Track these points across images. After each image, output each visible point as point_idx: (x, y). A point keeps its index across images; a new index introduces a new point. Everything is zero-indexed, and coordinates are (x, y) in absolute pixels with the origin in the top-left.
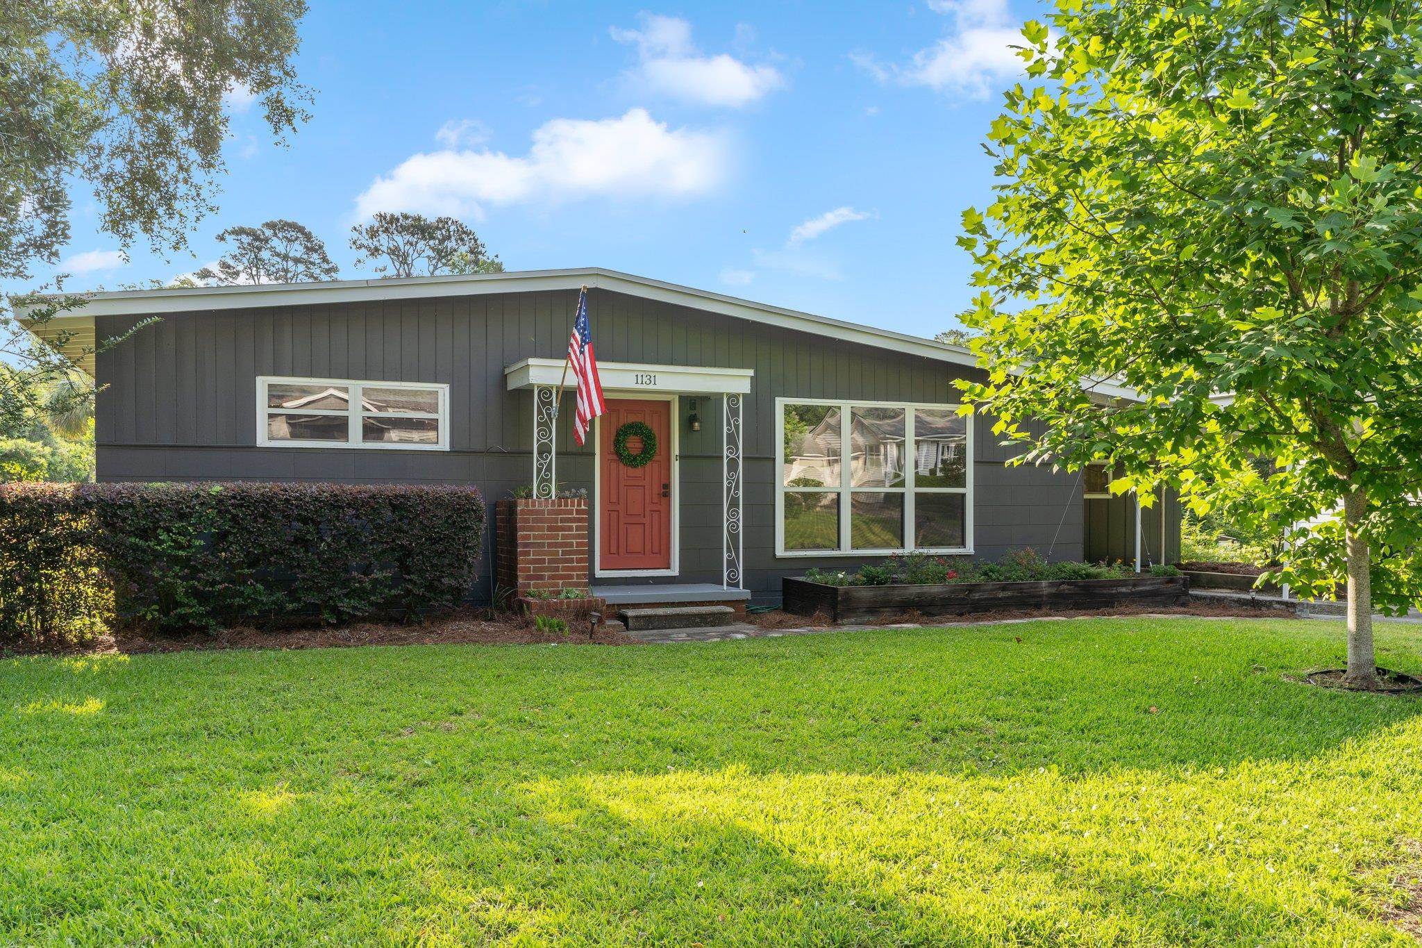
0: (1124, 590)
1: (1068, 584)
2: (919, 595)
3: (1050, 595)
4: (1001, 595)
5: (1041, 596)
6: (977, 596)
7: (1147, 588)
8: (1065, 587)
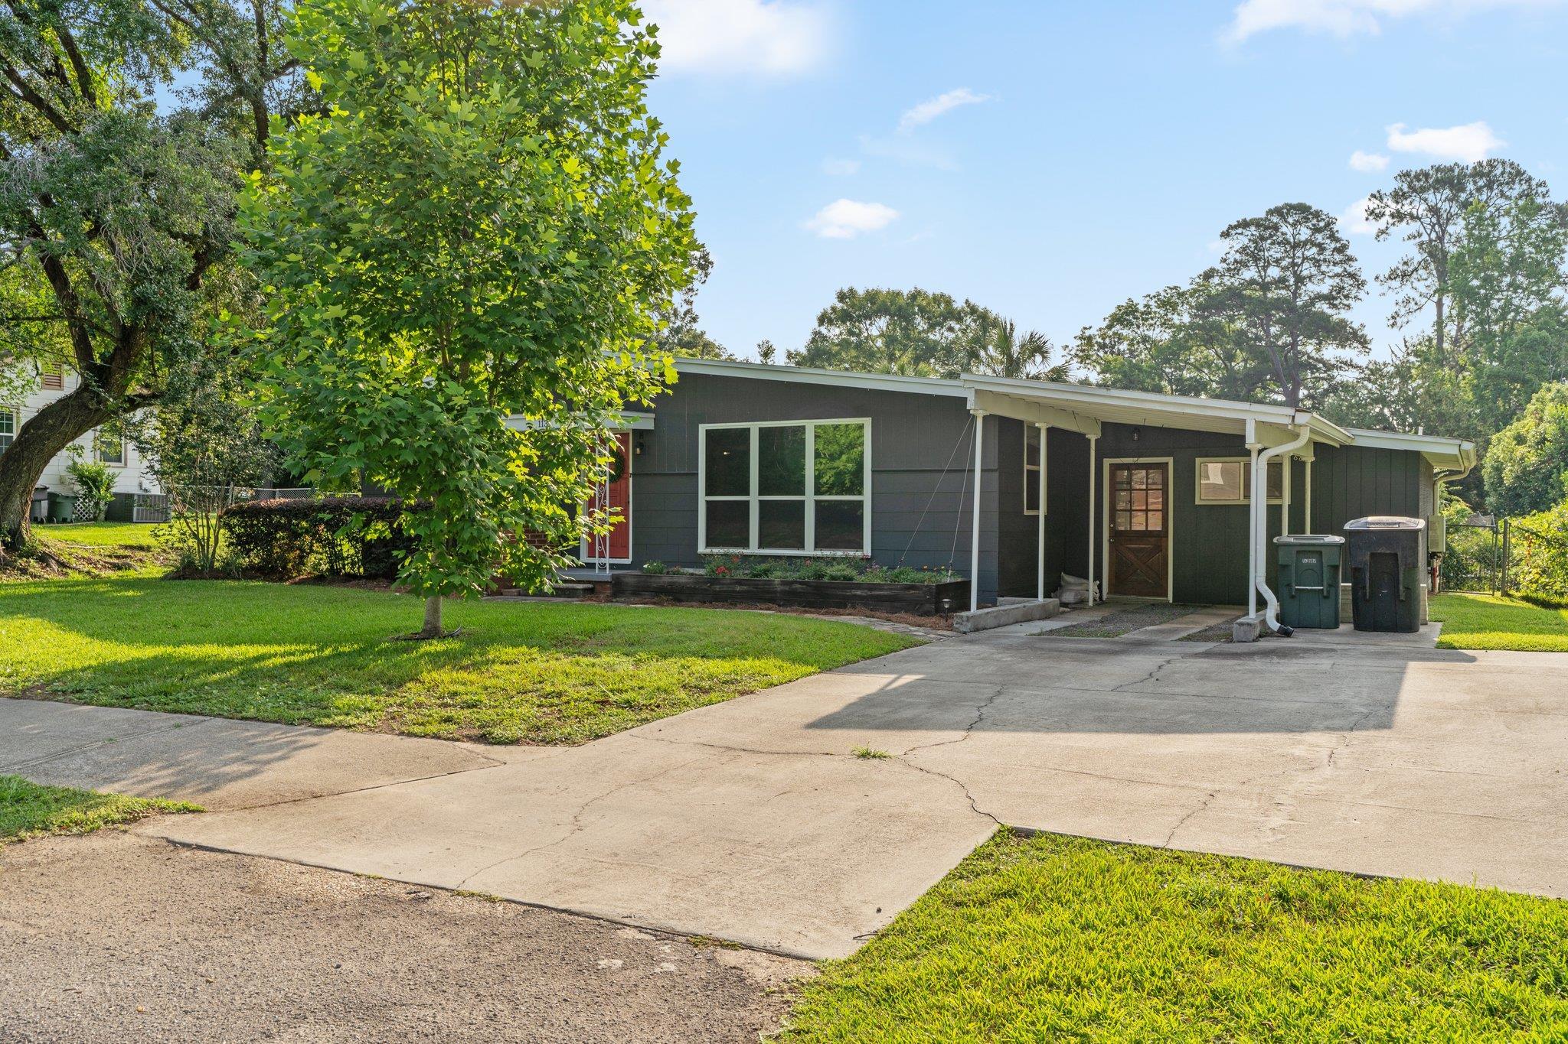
0: (859, 593)
1: (800, 583)
2: (671, 584)
3: (783, 592)
4: (738, 588)
5: (775, 592)
6: (717, 588)
7: (886, 593)
8: (798, 586)
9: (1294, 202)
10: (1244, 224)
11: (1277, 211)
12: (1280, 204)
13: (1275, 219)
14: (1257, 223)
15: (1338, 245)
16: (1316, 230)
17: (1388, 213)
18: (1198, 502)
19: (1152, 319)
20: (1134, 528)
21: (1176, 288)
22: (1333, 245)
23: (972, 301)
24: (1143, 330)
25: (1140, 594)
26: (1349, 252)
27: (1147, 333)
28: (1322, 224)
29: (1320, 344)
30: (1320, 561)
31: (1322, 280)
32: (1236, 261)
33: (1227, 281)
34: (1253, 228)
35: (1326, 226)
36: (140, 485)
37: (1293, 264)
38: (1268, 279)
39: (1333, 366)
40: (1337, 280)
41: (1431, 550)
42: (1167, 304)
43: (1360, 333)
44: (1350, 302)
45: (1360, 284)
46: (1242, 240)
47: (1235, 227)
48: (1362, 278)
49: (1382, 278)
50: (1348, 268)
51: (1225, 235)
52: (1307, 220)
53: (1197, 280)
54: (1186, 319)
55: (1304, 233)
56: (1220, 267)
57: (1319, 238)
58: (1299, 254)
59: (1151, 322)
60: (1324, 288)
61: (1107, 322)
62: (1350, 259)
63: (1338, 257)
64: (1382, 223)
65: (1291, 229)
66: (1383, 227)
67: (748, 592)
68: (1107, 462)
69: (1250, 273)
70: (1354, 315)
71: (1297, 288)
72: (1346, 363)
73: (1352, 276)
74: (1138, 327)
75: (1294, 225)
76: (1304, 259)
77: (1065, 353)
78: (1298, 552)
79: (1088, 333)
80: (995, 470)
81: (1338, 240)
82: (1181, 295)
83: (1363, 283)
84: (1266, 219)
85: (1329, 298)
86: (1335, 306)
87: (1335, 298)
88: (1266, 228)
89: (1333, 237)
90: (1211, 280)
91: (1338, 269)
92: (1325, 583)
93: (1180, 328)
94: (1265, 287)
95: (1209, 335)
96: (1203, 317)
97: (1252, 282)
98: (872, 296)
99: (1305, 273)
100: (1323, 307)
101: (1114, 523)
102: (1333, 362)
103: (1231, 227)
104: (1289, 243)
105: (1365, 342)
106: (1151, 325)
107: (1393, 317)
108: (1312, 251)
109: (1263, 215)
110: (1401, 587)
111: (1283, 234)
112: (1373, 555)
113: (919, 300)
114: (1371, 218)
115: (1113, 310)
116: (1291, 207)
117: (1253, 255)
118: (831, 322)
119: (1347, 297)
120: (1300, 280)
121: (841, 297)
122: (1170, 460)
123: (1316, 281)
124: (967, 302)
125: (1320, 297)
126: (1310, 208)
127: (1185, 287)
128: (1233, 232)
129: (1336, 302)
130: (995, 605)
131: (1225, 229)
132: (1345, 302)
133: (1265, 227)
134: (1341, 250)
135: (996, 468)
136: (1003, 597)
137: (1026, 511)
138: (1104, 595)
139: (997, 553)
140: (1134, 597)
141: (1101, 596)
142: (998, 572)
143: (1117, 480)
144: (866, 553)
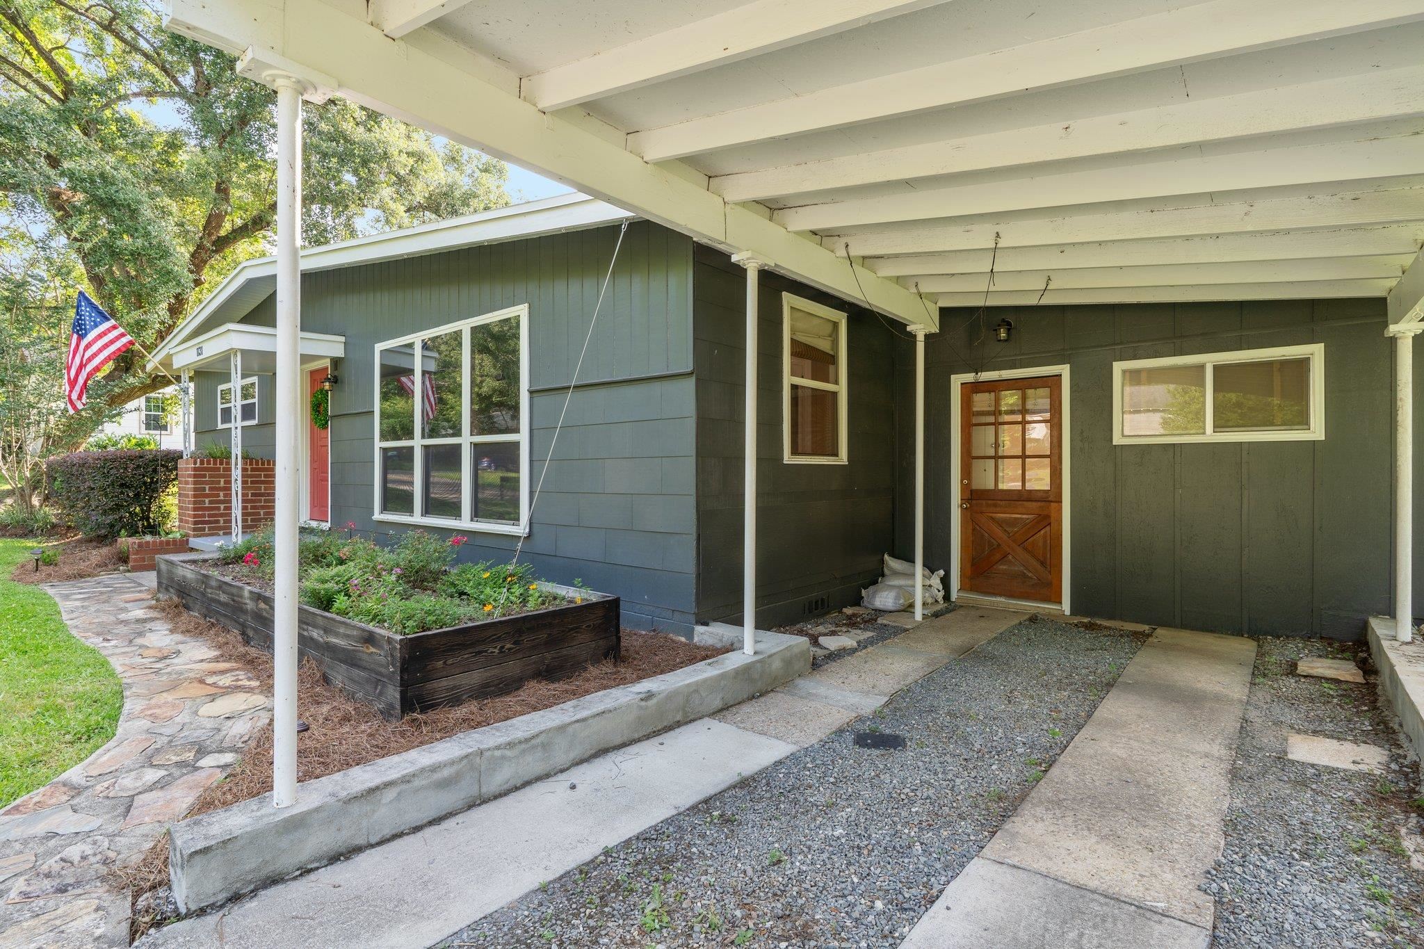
18: (1117, 440)
20: (1003, 486)
25: (1011, 595)
67: (226, 604)
68: (957, 381)
80: (690, 374)
101: (969, 478)
122: (1065, 370)
135: (690, 369)
136: (706, 624)
137: (788, 458)
138: (954, 595)
139: (694, 536)
140: (1002, 599)
141: (947, 597)
142: (698, 575)
143: (975, 409)
144: (521, 529)
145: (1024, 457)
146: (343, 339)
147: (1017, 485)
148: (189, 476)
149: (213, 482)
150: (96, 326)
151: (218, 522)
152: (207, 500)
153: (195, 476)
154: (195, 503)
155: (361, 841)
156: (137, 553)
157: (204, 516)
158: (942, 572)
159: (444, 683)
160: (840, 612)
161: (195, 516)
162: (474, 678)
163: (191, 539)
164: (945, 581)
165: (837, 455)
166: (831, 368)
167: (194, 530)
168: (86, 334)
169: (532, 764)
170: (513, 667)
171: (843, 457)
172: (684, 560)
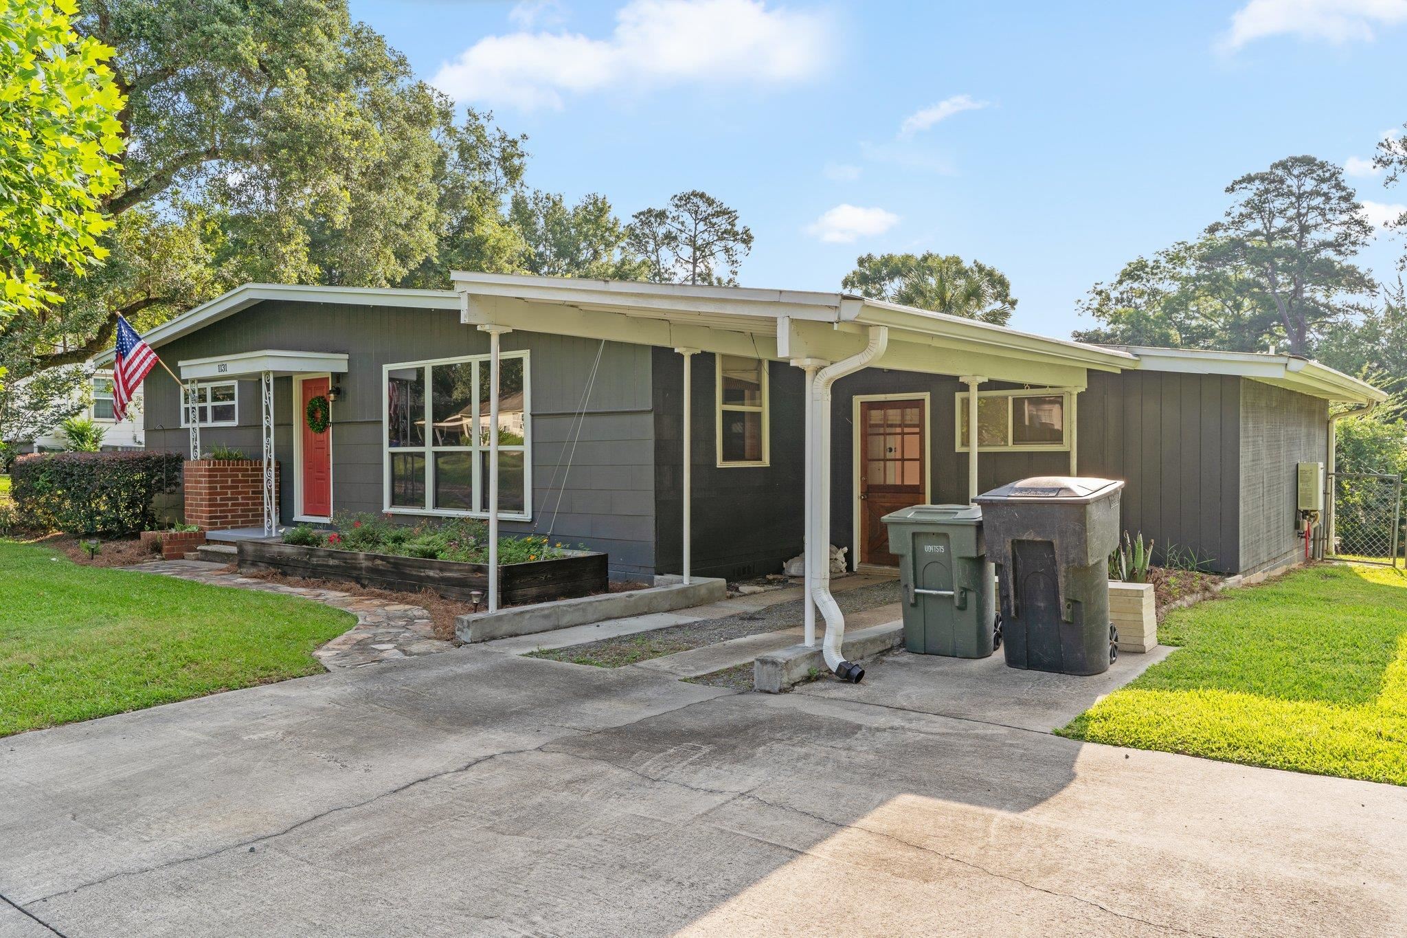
5: (361, 569)
9: (1299, 155)
10: (1249, 179)
11: (1283, 165)
12: (1284, 158)
13: (1280, 172)
14: (1263, 178)
15: (1344, 194)
16: (1322, 180)
17: (1396, 160)
18: (958, 449)
19: (1161, 272)
20: (889, 481)
21: (1183, 243)
22: (1338, 195)
23: (980, 261)
24: (1154, 283)
26: (1355, 200)
27: (1156, 286)
28: (1327, 175)
29: (1328, 290)
30: (948, 548)
31: (1329, 228)
32: (1241, 215)
33: (1232, 233)
34: (1257, 182)
35: (1332, 178)
36: (135, 438)
37: (1299, 215)
38: (1273, 230)
39: (1339, 310)
40: (1344, 228)
41: (1301, 508)
42: (1176, 259)
43: (1366, 278)
44: (1357, 248)
45: (1367, 230)
46: (1248, 193)
47: (1240, 182)
48: (1370, 224)
49: (1391, 223)
50: (1354, 215)
51: (1231, 190)
52: (1313, 171)
53: (1204, 235)
54: (1193, 272)
55: (1309, 184)
56: (1226, 220)
57: (1325, 187)
58: (1305, 205)
59: (1160, 276)
60: (1330, 237)
61: (1118, 278)
62: (1357, 207)
63: (1344, 205)
64: (1390, 171)
65: (1295, 180)
66: (1392, 175)
67: (337, 567)
68: (858, 401)
69: (1256, 224)
70: (1360, 261)
71: (1302, 237)
72: (1352, 307)
73: (1360, 223)
74: (1148, 281)
75: (1297, 177)
76: (1309, 209)
77: (1077, 307)
78: (914, 534)
79: (1099, 288)
81: (1344, 189)
82: (1188, 249)
83: (1371, 229)
84: (1271, 173)
85: (1336, 246)
86: (1340, 253)
87: (1340, 245)
88: (1273, 181)
89: (1338, 186)
90: (1216, 233)
91: (1345, 217)
92: (956, 586)
93: (1187, 280)
94: (1270, 238)
95: (1217, 286)
96: (1208, 269)
97: (1256, 233)
98: (887, 261)
99: (1311, 222)
100: (1329, 253)
101: (866, 476)
102: (1339, 306)
103: (1235, 183)
104: (1293, 194)
105: (1374, 286)
106: (1161, 279)
107: (1401, 261)
108: (1318, 201)
109: (1268, 170)
110: (1062, 600)
111: (1288, 186)
112: (1017, 544)
113: (930, 262)
114: (1378, 166)
115: (1125, 266)
116: (1297, 161)
117: (1257, 207)
118: (853, 285)
119: (1354, 243)
120: (1305, 229)
121: (861, 262)
122: (927, 396)
123: (1322, 230)
124: (975, 262)
125: (1326, 245)
126: (1315, 159)
127: (1192, 241)
128: (1237, 187)
129: (1343, 249)
130: (651, 586)
131: (1229, 185)
132: (1353, 248)
133: (1271, 182)
134: (1347, 198)
135: (650, 409)
136: (662, 574)
137: (720, 463)
138: (855, 568)
139: (654, 517)
140: (887, 568)
141: (849, 567)
142: (656, 543)
143: (872, 422)
144: (527, 515)
145: (903, 460)
146: (346, 356)
147: (899, 482)
148: (204, 476)
149: (222, 482)
150: (134, 345)
151: (226, 517)
152: (218, 498)
153: (210, 476)
154: (210, 500)
155: (518, 632)
156: (169, 543)
157: (216, 511)
158: (846, 549)
159: (520, 592)
160: (764, 577)
161: (210, 512)
162: (533, 591)
163: (208, 532)
164: (849, 557)
165: (761, 459)
166: (757, 392)
167: (210, 524)
168: (127, 353)
169: (577, 617)
170: (551, 588)
171: (766, 461)
172: (648, 532)
